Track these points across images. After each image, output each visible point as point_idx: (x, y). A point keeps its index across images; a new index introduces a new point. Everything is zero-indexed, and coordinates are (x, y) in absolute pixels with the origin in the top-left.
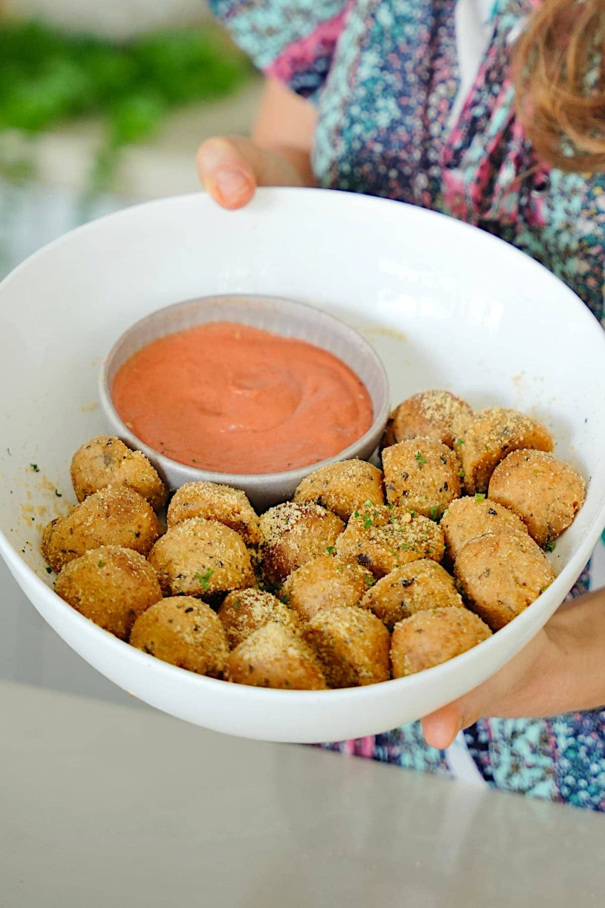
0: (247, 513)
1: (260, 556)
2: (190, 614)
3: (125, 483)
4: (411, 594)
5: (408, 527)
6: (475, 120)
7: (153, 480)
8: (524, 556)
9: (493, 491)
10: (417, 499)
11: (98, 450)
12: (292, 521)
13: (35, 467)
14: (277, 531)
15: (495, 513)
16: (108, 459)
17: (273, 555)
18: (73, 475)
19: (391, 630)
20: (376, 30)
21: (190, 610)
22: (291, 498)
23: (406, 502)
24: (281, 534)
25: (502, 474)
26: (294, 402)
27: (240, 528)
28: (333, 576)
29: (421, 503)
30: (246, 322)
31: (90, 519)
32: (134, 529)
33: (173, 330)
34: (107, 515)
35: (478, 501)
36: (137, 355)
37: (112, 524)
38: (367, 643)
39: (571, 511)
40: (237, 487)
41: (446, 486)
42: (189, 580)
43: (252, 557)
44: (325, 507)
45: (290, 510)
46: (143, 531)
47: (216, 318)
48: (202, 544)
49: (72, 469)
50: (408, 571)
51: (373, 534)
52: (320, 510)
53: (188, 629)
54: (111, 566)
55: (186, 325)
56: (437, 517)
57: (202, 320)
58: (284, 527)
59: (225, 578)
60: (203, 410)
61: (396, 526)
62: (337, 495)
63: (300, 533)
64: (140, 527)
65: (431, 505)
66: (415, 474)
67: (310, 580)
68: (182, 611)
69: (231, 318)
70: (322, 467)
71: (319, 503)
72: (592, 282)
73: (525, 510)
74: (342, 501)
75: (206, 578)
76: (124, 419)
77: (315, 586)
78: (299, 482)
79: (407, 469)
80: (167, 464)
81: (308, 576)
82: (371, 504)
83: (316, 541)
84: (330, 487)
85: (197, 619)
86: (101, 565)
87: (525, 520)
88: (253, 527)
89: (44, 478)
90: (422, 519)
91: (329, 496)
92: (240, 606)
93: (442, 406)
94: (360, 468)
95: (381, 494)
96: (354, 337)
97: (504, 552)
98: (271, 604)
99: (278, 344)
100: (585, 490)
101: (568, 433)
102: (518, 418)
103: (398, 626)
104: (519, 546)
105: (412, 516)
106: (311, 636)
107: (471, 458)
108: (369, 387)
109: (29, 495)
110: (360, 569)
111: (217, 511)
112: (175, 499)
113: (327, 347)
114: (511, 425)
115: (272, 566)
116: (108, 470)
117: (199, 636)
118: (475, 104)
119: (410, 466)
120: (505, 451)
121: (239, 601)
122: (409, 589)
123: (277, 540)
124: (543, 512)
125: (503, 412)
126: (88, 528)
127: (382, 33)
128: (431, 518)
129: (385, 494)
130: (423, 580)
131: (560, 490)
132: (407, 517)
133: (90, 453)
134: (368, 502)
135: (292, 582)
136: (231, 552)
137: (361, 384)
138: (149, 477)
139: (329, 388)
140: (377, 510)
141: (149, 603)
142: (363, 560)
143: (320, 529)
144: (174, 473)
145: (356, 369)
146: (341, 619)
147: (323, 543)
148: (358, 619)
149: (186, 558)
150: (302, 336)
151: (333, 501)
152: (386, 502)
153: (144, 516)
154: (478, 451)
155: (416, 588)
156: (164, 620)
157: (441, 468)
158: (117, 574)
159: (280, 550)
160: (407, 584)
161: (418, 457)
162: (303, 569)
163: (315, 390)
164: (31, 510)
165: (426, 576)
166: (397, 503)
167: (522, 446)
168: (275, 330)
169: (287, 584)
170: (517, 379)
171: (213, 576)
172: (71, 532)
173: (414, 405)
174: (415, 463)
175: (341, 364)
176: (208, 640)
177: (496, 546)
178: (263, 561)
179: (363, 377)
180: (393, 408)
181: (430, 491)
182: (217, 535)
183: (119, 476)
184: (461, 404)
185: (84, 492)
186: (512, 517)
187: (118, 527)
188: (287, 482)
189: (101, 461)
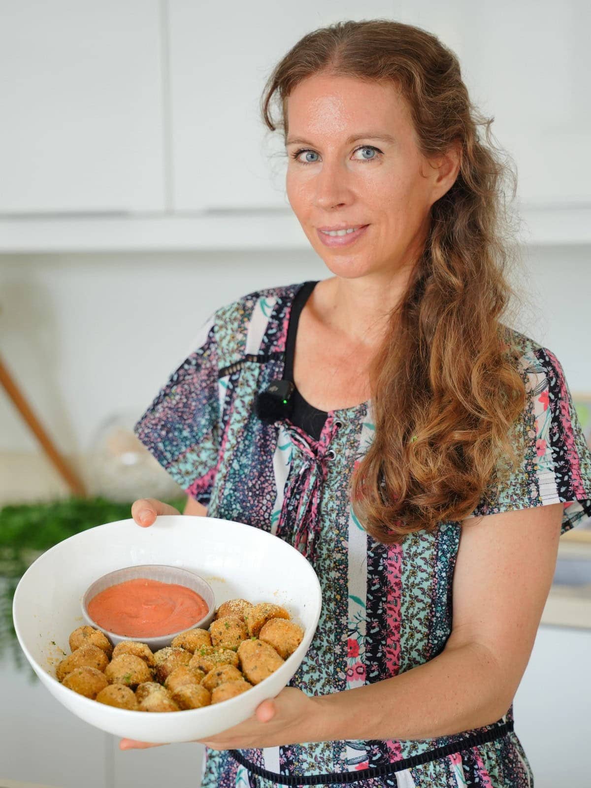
0: (147, 652)
1: (155, 671)
2: (120, 691)
3: (93, 644)
4: (221, 679)
5: (222, 655)
6: (289, 512)
7: (106, 642)
8: (272, 659)
9: (261, 637)
10: (226, 643)
11: (81, 631)
12: (168, 654)
13: (54, 643)
14: (162, 659)
15: (260, 645)
16: (85, 634)
17: (160, 670)
18: (70, 643)
19: (211, 694)
20: (232, 471)
21: (120, 689)
22: (169, 646)
23: (222, 645)
24: (164, 660)
25: (265, 629)
26: (172, 610)
27: (145, 658)
28: (186, 674)
29: (229, 645)
30: (150, 578)
31: (76, 658)
32: (97, 662)
33: (116, 583)
34: (84, 656)
35: (253, 640)
36: (99, 594)
37: (86, 660)
38: (200, 698)
39: (296, 643)
40: (144, 643)
41: (240, 637)
42: (120, 679)
43: (152, 672)
44: (185, 649)
45: (169, 650)
46: (101, 663)
47: (136, 577)
48: (126, 664)
49: (70, 641)
50: (219, 669)
51: (205, 657)
52: (182, 650)
53: (120, 696)
54: (85, 674)
55: (122, 580)
56: (236, 650)
57: (129, 578)
58: (165, 657)
59: (137, 678)
60: (131, 617)
61: (216, 654)
62: (189, 643)
63: (172, 659)
64: (99, 661)
65: (234, 646)
66: (225, 632)
67: (176, 677)
68: (116, 690)
69: (143, 576)
70: (183, 632)
71: (182, 647)
72: (341, 581)
73: (275, 643)
74: (192, 646)
75: (128, 678)
76: (94, 620)
77: (178, 679)
78: (172, 639)
79: (221, 630)
80: (112, 636)
81: (175, 675)
82: (205, 646)
83: (180, 663)
84: (186, 639)
85: (124, 693)
86: (80, 673)
87: (276, 649)
88: (151, 658)
89: (58, 647)
90: (228, 651)
91: (186, 644)
92: (144, 689)
93: (239, 605)
94: (199, 631)
95: (210, 642)
96: (199, 580)
97: (263, 659)
98: (158, 687)
99: (165, 587)
100: (303, 634)
101: (297, 612)
102: (272, 606)
103: (214, 690)
104: (270, 656)
105: (224, 650)
106: (175, 698)
107: (251, 624)
108: (207, 601)
109: (51, 653)
110: (199, 671)
111: (134, 652)
112: (116, 649)
113: (188, 586)
114: (269, 608)
115: (160, 675)
116: (85, 639)
117: (125, 699)
118: (288, 505)
119: (222, 628)
120: (266, 619)
121: (143, 687)
122: (220, 677)
123: (162, 663)
124: (284, 644)
125: (266, 604)
126: (76, 662)
127: (234, 474)
128: (233, 650)
129: (212, 642)
130: (226, 672)
131: (291, 634)
132: (221, 650)
133: (77, 633)
134: (203, 645)
135: (169, 680)
136: (139, 667)
137: (203, 600)
138: (105, 641)
139: (188, 603)
140: (208, 648)
141: (102, 688)
142: (201, 668)
143: (181, 658)
144: (115, 639)
145: (201, 594)
146: (188, 688)
147: (183, 663)
148: (196, 688)
149: (119, 671)
150: (176, 582)
151: (188, 646)
152: (212, 645)
153: (102, 656)
154: (254, 621)
155: (223, 676)
156: (108, 694)
157: (237, 629)
158: (87, 676)
159: (163, 667)
160: (219, 674)
161: (226, 624)
162: (173, 673)
163: (181, 605)
164: (52, 659)
165: (227, 670)
166: (217, 645)
167: (273, 617)
168: (164, 581)
169: (166, 681)
170: (275, 594)
171: (132, 677)
172: (68, 664)
173: (226, 606)
174: (225, 627)
175: (194, 593)
176: (129, 701)
177: (259, 657)
178: (157, 674)
179: (204, 598)
180: (217, 609)
181: (233, 640)
182: (133, 660)
183: (90, 641)
184: (248, 603)
185: (74, 648)
186: (269, 647)
187: (89, 661)
188: (167, 640)
189: (82, 635)
